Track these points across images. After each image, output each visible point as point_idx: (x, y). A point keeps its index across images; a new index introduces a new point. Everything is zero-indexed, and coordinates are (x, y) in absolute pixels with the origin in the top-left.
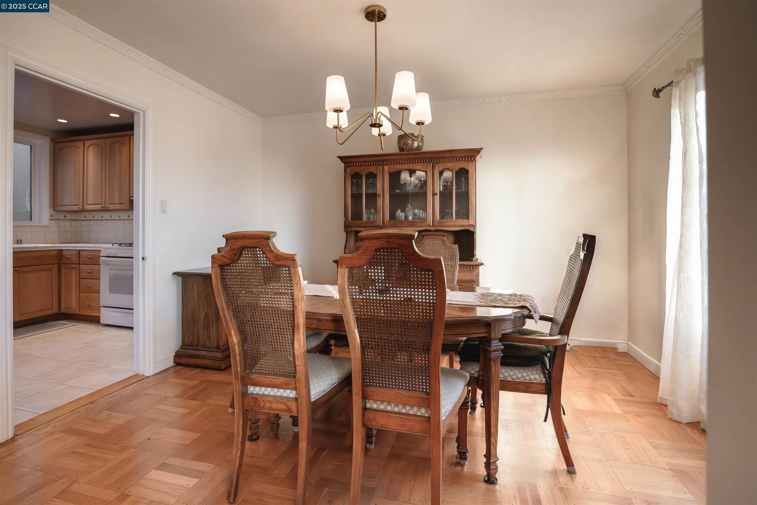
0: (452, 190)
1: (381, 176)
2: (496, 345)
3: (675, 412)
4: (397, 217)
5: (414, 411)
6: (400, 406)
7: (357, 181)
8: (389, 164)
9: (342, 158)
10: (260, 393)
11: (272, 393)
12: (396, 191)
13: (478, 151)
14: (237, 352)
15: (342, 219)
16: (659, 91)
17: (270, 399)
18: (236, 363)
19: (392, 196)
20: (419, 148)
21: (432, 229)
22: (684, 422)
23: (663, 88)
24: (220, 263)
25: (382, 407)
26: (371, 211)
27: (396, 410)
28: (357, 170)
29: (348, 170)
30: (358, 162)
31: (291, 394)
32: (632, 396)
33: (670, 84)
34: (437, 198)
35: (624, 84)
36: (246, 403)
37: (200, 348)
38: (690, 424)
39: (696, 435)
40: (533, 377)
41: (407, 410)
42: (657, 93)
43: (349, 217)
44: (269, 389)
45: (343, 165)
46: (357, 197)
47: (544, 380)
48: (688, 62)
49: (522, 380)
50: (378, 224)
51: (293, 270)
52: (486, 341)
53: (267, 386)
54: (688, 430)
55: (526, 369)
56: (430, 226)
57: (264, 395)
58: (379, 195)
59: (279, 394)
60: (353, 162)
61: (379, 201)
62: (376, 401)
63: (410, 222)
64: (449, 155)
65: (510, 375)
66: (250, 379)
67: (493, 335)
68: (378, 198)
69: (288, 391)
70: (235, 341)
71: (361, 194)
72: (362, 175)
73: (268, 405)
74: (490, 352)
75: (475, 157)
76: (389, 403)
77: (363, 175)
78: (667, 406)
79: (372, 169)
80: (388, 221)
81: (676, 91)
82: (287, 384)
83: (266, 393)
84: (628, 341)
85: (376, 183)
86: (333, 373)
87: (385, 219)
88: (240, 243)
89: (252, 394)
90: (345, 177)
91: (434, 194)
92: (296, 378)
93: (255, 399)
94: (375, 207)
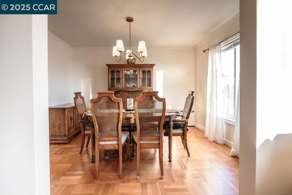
0: (146, 77)
1: (122, 72)
2: (172, 123)
3: (210, 139)
5: (154, 142)
6: (150, 141)
7: (113, 73)
8: (124, 68)
9: (107, 65)
10: (104, 144)
11: (109, 143)
12: (127, 77)
13: (153, 65)
14: (98, 131)
15: (108, 87)
16: (205, 51)
17: (109, 145)
18: (97, 135)
19: (125, 79)
20: (134, 63)
21: (139, 90)
22: (212, 141)
23: (206, 50)
25: (145, 142)
27: (149, 143)
28: (113, 69)
29: (110, 69)
30: (112, 67)
32: (198, 137)
33: (208, 49)
34: (141, 80)
35: (194, 47)
36: (100, 148)
37: (57, 137)
38: (213, 141)
39: (215, 144)
40: (179, 132)
41: (152, 142)
42: (204, 51)
43: (110, 86)
45: (108, 67)
46: (113, 79)
47: (182, 132)
48: (214, 44)
49: (177, 133)
50: (120, 89)
52: (170, 122)
53: (106, 141)
54: (213, 143)
55: (178, 130)
56: (138, 89)
57: (105, 144)
58: (121, 79)
59: (111, 143)
60: (111, 67)
61: (121, 81)
62: (143, 141)
63: (131, 88)
64: (144, 66)
65: (174, 132)
66: (101, 139)
67: (171, 120)
69: (114, 142)
70: (97, 127)
71: (114, 78)
72: (115, 71)
73: (108, 147)
74: (170, 125)
75: (153, 67)
76: (147, 141)
78: (207, 138)
79: (119, 69)
81: (210, 52)
82: (115, 139)
83: (106, 143)
84: (195, 122)
85: (120, 74)
86: (125, 136)
87: (123, 87)
88: (102, 95)
89: (101, 144)
90: (108, 72)
91: (140, 79)
92: (118, 137)
93: (103, 146)
94: (120, 82)
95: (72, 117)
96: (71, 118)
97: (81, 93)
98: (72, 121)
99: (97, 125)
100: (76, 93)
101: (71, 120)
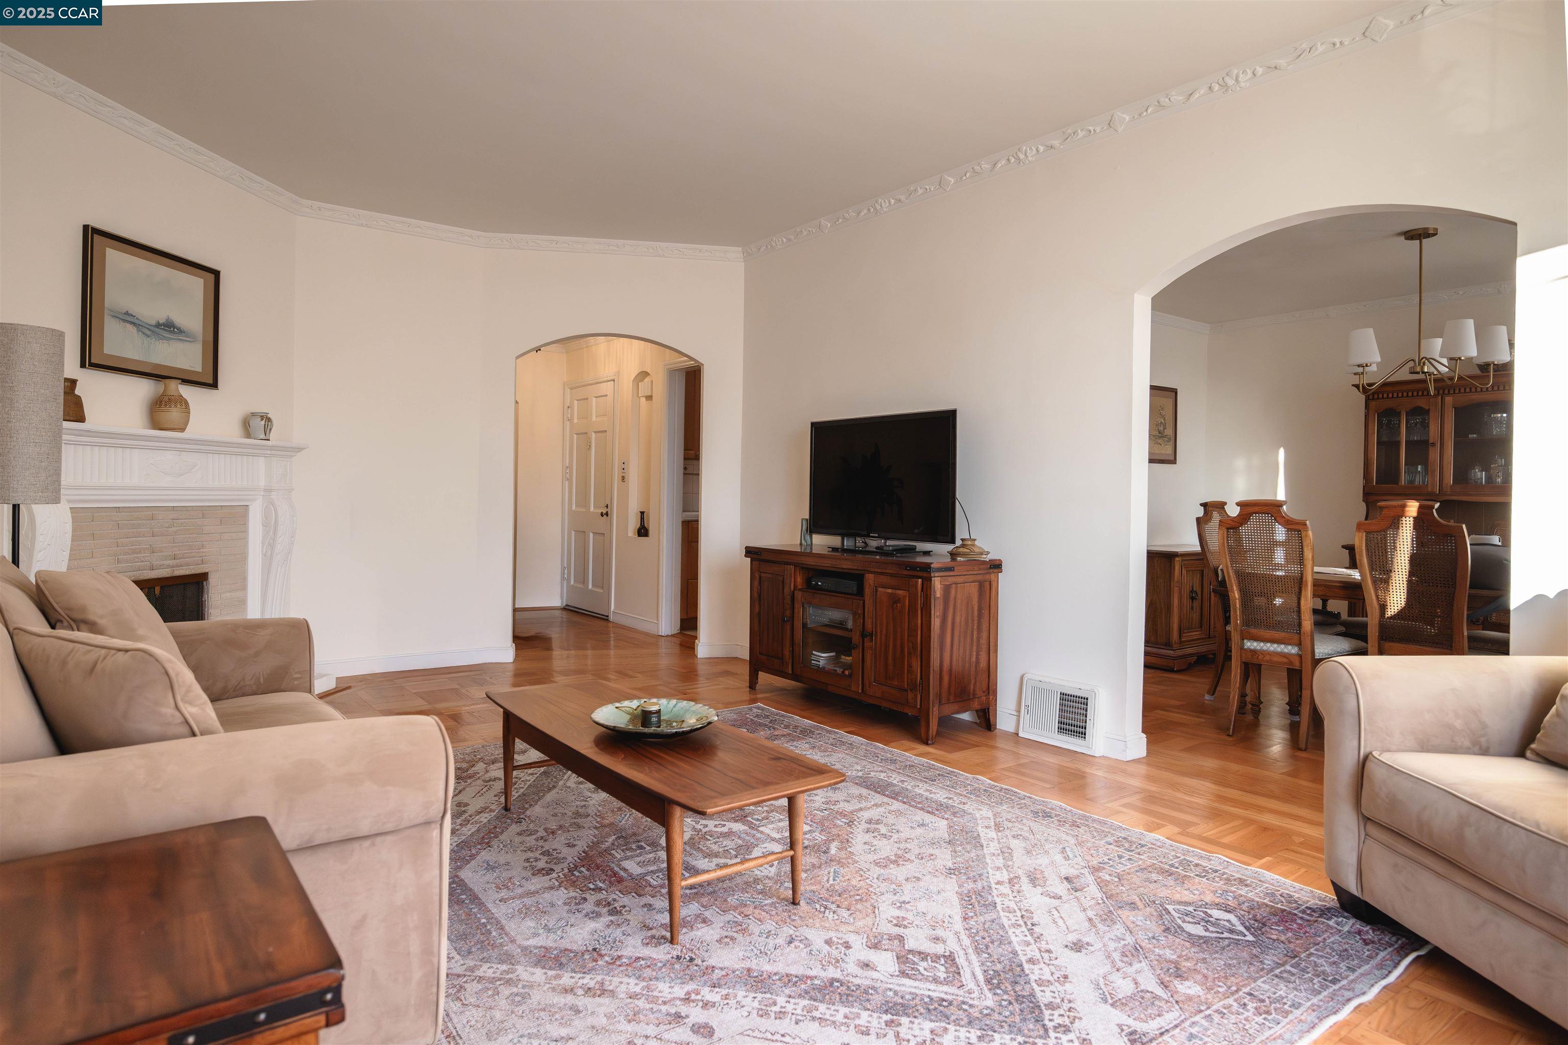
1: (1439, 412)
4: (1471, 479)
7: (1389, 421)
8: (1454, 393)
9: (1361, 387)
10: (1258, 648)
11: (1272, 649)
12: (1470, 436)
14: (1238, 606)
15: (1360, 482)
18: (1236, 617)
19: (1459, 445)
24: (1228, 526)
26: (1417, 468)
28: (1390, 404)
29: (1373, 404)
30: (1392, 393)
31: (1292, 650)
36: (1244, 657)
43: (1373, 479)
44: (1269, 645)
45: (1362, 398)
46: (1388, 447)
50: (1430, 490)
51: (1303, 534)
53: (1265, 641)
57: (1262, 650)
58: (1433, 444)
59: (1279, 649)
60: (1383, 393)
61: (1434, 455)
66: (1250, 634)
68: (1431, 448)
69: (1290, 647)
70: (1237, 596)
71: (1398, 443)
72: (1400, 412)
73: (1268, 659)
77: (1402, 412)
79: (1421, 402)
80: (1451, 486)
82: (1290, 641)
85: (1428, 424)
87: (1445, 481)
88: (1251, 509)
89: (1248, 648)
90: (1366, 416)
92: (1300, 633)
93: (1254, 652)
94: (1425, 462)
95: (1197, 588)
96: (1192, 591)
97: (1225, 503)
98: (1197, 604)
99: (1235, 588)
100: (1204, 505)
101: (1193, 599)
